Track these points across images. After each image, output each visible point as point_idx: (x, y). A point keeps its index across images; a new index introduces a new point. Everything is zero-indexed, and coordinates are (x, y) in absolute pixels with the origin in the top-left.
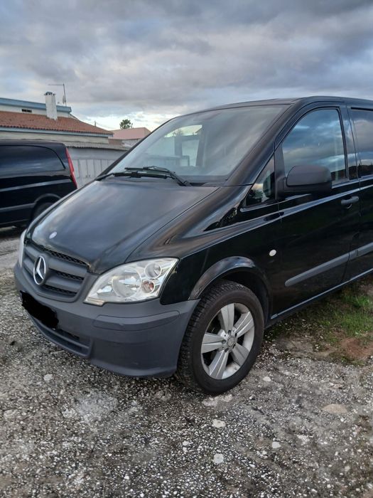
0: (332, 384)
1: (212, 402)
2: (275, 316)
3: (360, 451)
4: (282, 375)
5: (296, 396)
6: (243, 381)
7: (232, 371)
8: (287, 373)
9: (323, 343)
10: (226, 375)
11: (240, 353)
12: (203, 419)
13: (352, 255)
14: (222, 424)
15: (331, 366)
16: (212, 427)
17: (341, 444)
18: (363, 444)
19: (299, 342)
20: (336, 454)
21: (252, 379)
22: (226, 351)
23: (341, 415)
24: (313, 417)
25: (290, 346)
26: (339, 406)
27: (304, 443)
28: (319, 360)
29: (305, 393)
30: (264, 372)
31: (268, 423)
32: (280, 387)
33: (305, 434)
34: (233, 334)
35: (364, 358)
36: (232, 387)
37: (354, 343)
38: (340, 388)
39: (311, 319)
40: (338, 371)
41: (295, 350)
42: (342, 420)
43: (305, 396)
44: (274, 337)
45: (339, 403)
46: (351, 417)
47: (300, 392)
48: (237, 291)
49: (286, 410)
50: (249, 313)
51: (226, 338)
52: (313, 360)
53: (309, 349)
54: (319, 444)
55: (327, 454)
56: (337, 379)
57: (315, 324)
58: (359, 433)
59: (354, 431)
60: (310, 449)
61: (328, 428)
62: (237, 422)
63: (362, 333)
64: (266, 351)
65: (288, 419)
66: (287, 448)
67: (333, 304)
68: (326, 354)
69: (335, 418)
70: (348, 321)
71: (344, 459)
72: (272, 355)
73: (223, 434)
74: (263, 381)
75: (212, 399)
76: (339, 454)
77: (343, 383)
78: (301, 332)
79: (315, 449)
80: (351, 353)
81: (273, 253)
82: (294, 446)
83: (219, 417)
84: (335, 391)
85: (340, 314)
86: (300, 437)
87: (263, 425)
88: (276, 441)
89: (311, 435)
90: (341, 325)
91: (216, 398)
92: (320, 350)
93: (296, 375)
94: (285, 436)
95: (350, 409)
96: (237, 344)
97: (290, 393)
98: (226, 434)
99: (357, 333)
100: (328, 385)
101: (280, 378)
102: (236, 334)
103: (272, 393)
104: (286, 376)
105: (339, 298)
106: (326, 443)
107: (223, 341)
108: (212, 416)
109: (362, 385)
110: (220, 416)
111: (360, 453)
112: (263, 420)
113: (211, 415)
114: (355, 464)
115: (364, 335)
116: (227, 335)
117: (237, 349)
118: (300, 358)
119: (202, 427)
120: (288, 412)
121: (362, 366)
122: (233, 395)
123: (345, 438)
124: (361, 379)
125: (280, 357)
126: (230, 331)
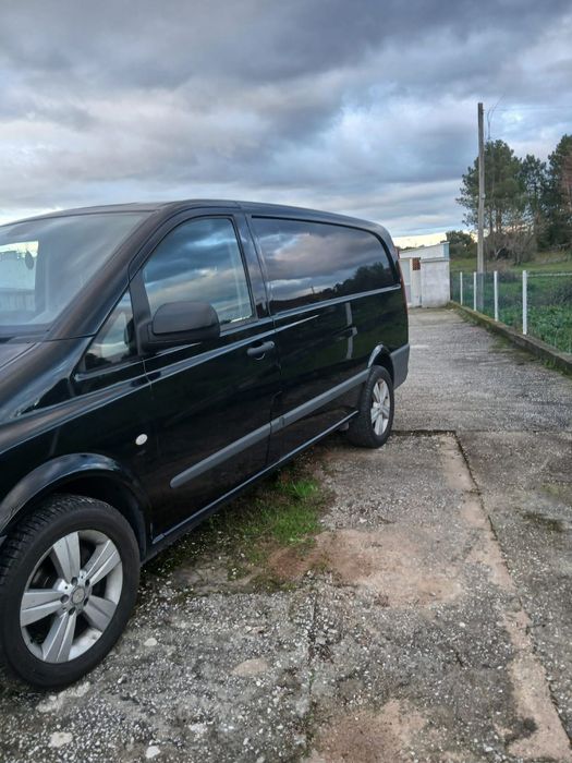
0: (249, 628)
1: (54, 703)
2: (161, 536)
3: (281, 727)
4: (175, 629)
5: (194, 661)
6: (112, 653)
7: (87, 642)
8: (183, 625)
9: (243, 565)
10: (75, 652)
11: (100, 610)
12: (34, 739)
13: (276, 425)
14: (67, 738)
15: (250, 599)
16: (47, 748)
17: (255, 723)
18: (286, 715)
19: (209, 570)
20: (246, 742)
21: (125, 648)
22: (70, 613)
23: (257, 676)
24: (216, 688)
25: (195, 579)
26: (256, 662)
27: (198, 736)
28: (234, 593)
29: (208, 652)
30: (146, 631)
31: (144, 716)
32: (170, 651)
33: (202, 721)
34: (81, 582)
35: (299, 577)
36: (90, 669)
37: (288, 555)
38: (261, 632)
39: (231, 529)
40: (261, 605)
41: (202, 583)
42: (258, 684)
43: (208, 657)
44: (172, 569)
45: (258, 656)
46: (273, 676)
47: (200, 652)
48: (80, 510)
49: (175, 688)
50: (109, 541)
51: (68, 592)
52: (226, 594)
53: (222, 576)
54: (222, 732)
55: (231, 746)
56: (257, 618)
57: (237, 536)
58: (282, 699)
59: (275, 697)
60: (206, 744)
61: (236, 701)
62: (92, 727)
63: (300, 537)
64: (154, 595)
65: (177, 702)
66: (170, 751)
67: (264, 499)
68: (245, 581)
69: (249, 681)
70: (282, 522)
71: (255, 748)
72: (164, 599)
73: (66, 756)
74: (144, 647)
75: (53, 698)
76: (250, 741)
77: (266, 623)
78: (213, 553)
79: (214, 741)
80: (282, 572)
81: (141, 439)
82: (183, 746)
83: (62, 728)
84: (252, 638)
85: (273, 512)
86: (192, 728)
87: (136, 723)
88: (154, 744)
89: (210, 720)
90: (274, 530)
91: (62, 694)
92: (238, 576)
93: (197, 625)
94: (169, 733)
95: (271, 663)
96: (92, 598)
97: (185, 657)
98: (70, 755)
99: (292, 540)
100: (245, 631)
101: (172, 635)
102: (87, 582)
103: (155, 665)
104: (182, 630)
105: (275, 489)
106: (231, 728)
107: (63, 598)
108: (51, 728)
109: (291, 621)
110: (65, 723)
111: (281, 731)
112: (137, 714)
113: (49, 726)
114: (273, 750)
115: (303, 540)
116: (70, 586)
117: (93, 605)
118: (206, 595)
119: (30, 753)
120: (178, 690)
121: (294, 590)
122: (92, 683)
123: (260, 712)
124: (291, 611)
125: (175, 601)
126: (74, 580)
